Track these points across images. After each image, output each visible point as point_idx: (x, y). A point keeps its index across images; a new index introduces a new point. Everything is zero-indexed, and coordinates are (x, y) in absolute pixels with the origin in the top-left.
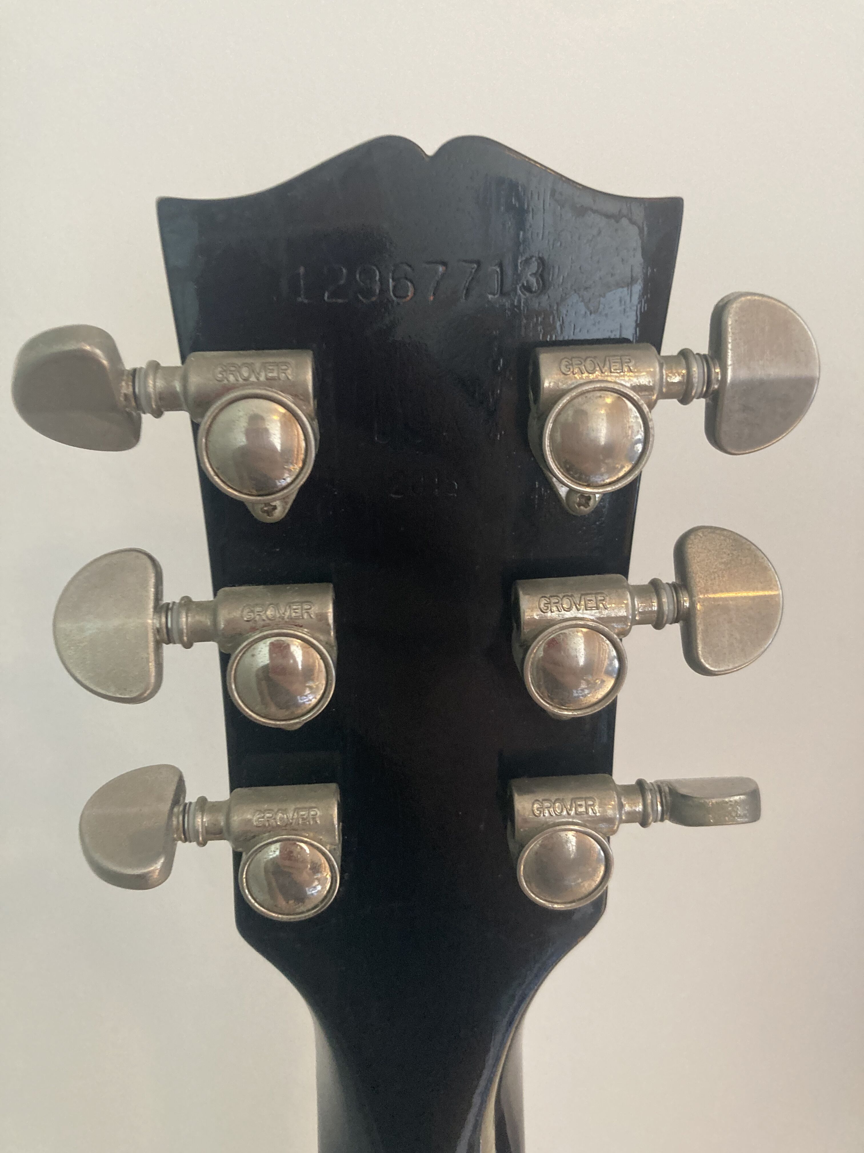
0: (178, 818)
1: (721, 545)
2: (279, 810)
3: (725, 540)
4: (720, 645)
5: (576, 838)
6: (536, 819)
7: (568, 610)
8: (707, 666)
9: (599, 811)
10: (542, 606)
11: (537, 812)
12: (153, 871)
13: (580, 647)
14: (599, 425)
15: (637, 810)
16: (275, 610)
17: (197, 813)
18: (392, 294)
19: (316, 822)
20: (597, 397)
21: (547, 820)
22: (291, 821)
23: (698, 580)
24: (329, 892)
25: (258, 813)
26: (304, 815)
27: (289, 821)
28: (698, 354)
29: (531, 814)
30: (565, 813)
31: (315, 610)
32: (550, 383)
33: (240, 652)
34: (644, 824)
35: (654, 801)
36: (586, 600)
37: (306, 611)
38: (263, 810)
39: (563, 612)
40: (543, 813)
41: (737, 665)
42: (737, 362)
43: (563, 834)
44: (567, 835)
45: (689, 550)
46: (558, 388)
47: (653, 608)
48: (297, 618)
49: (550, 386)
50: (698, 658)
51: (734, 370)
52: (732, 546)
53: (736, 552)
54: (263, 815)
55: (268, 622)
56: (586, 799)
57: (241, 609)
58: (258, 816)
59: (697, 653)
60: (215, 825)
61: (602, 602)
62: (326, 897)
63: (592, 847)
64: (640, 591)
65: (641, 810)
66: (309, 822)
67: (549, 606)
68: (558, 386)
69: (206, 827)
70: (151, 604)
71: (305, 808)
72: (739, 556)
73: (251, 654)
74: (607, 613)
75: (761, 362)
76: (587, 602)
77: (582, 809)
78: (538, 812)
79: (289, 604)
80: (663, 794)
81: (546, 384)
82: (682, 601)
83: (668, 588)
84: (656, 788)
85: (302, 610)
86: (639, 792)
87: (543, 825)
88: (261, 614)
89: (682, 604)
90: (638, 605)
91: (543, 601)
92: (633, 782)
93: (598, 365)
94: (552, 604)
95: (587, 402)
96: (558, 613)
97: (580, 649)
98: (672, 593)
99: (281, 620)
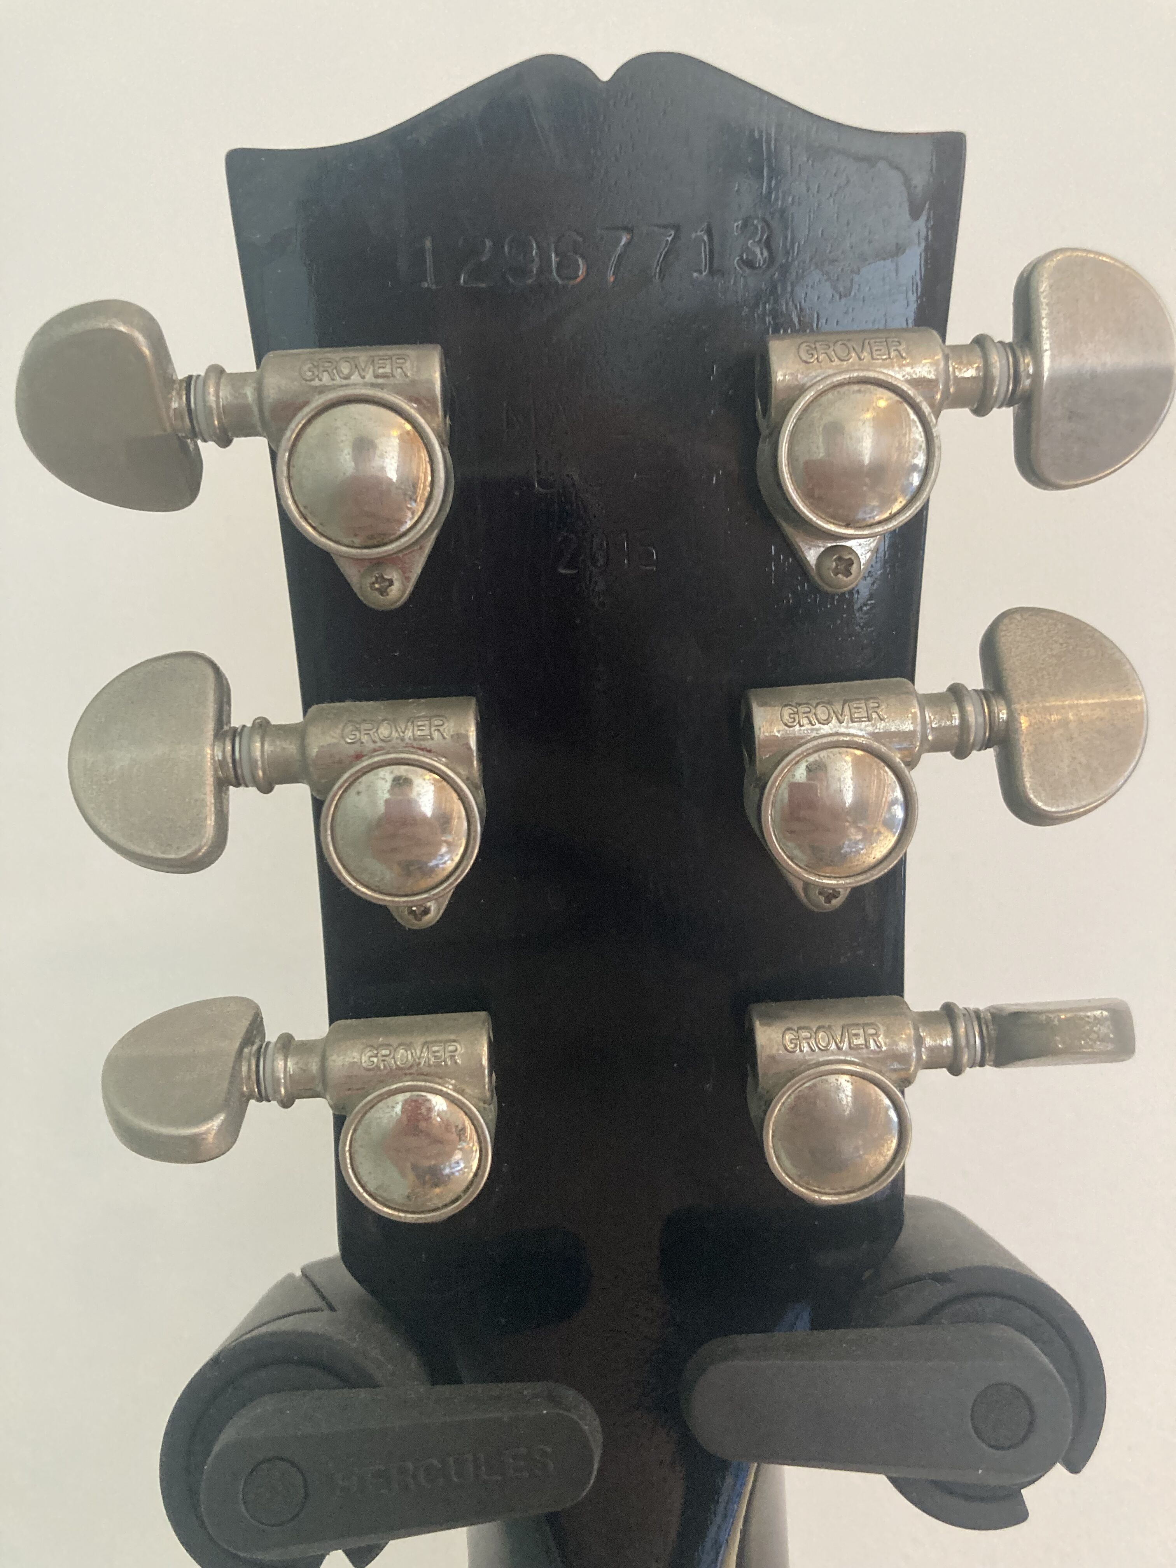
0: (249, 1061)
1: (1049, 631)
2: (400, 1045)
3: (1056, 625)
4: (1057, 773)
5: (852, 1084)
6: (789, 1056)
7: (825, 722)
8: (1040, 804)
9: (885, 1043)
10: (786, 717)
11: (790, 1046)
12: (207, 1132)
13: (845, 775)
14: (859, 430)
15: (944, 1044)
16: (391, 727)
17: (276, 1055)
18: (555, 273)
19: (456, 1063)
20: (854, 392)
21: (807, 1058)
22: (417, 1060)
23: (1018, 680)
24: (476, 1175)
25: (368, 1049)
26: (438, 1051)
27: (414, 1060)
28: (1000, 342)
29: (782, 1048)
30: (833, 1047)
31: (449, 727)
32: (785, 375)
33: (340, 787)
34: (955, 1070)
35: (971, 1034)
36: (851, 708)
37: (437, 728)
38: (376, 1046)
39: (818, 726)
40: (800, 1048)
41: (1084, 803)
42: (1059, 344)
43: (832, 1078)
44: (837, 1080)
45: (1003, 640)
46: (796, 383)
47: (953, 722)
48: (423, 738)
49: (784, 379)
50: (1025, 792)
51: (1053, 358)
52: (1066, 632)
53: (1072, 641)
54: (375, 1052)
55: (380, 744)
56: (864, 1025)
57: (341, 727)
58: (369, 1054)
59: (1024, 786)
60: (304, 1071)
61: (875, 710)
62: (471, 1183)
63: (879, 1102)
64: (932, 701)
65: (949, 1044)
66: (445, 1061)
67: (796, 716)
68: (797, 380)
69: (290, 1075)
70: (210, 727)
71: (440, 1042)
72: (1077, 645)
73: (356, 790)
74: (884, 727)
75: (1090, 345)
76: (853, 711)
77: (861, 1041)
78: (792, 1046)
79: (411, 720)
80: (983, 1021)
81: (780, 377)
82: (996, 711)
83: (975, 696)
84: (973, 1015)
85: (430, 727)
86: (946, 1019)
87: (801, 1066)
88: (371, 732)
89: (996, 715)
90: (930, 717)
91: (787, 711)
92: (937, 1008)
93: (854, 349)
94: (800, 714)
95: (841, 399)
96: (810, 727)
97: (845, 778)
98: (981, 700)
99: (399, 741)
